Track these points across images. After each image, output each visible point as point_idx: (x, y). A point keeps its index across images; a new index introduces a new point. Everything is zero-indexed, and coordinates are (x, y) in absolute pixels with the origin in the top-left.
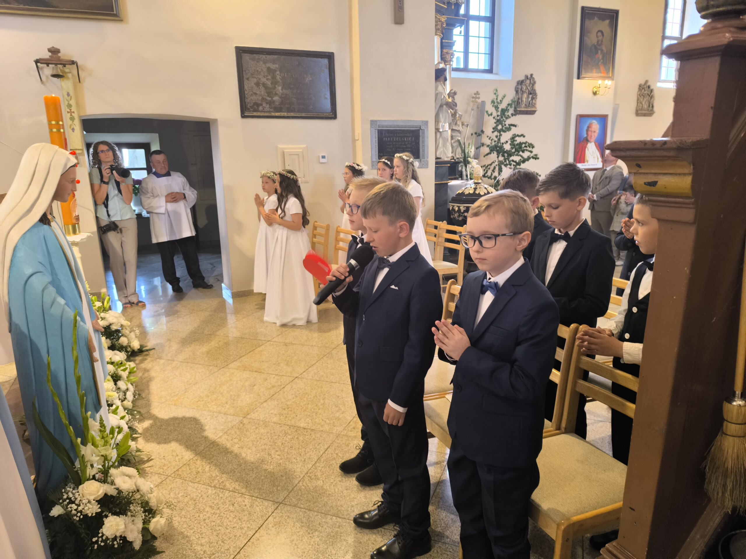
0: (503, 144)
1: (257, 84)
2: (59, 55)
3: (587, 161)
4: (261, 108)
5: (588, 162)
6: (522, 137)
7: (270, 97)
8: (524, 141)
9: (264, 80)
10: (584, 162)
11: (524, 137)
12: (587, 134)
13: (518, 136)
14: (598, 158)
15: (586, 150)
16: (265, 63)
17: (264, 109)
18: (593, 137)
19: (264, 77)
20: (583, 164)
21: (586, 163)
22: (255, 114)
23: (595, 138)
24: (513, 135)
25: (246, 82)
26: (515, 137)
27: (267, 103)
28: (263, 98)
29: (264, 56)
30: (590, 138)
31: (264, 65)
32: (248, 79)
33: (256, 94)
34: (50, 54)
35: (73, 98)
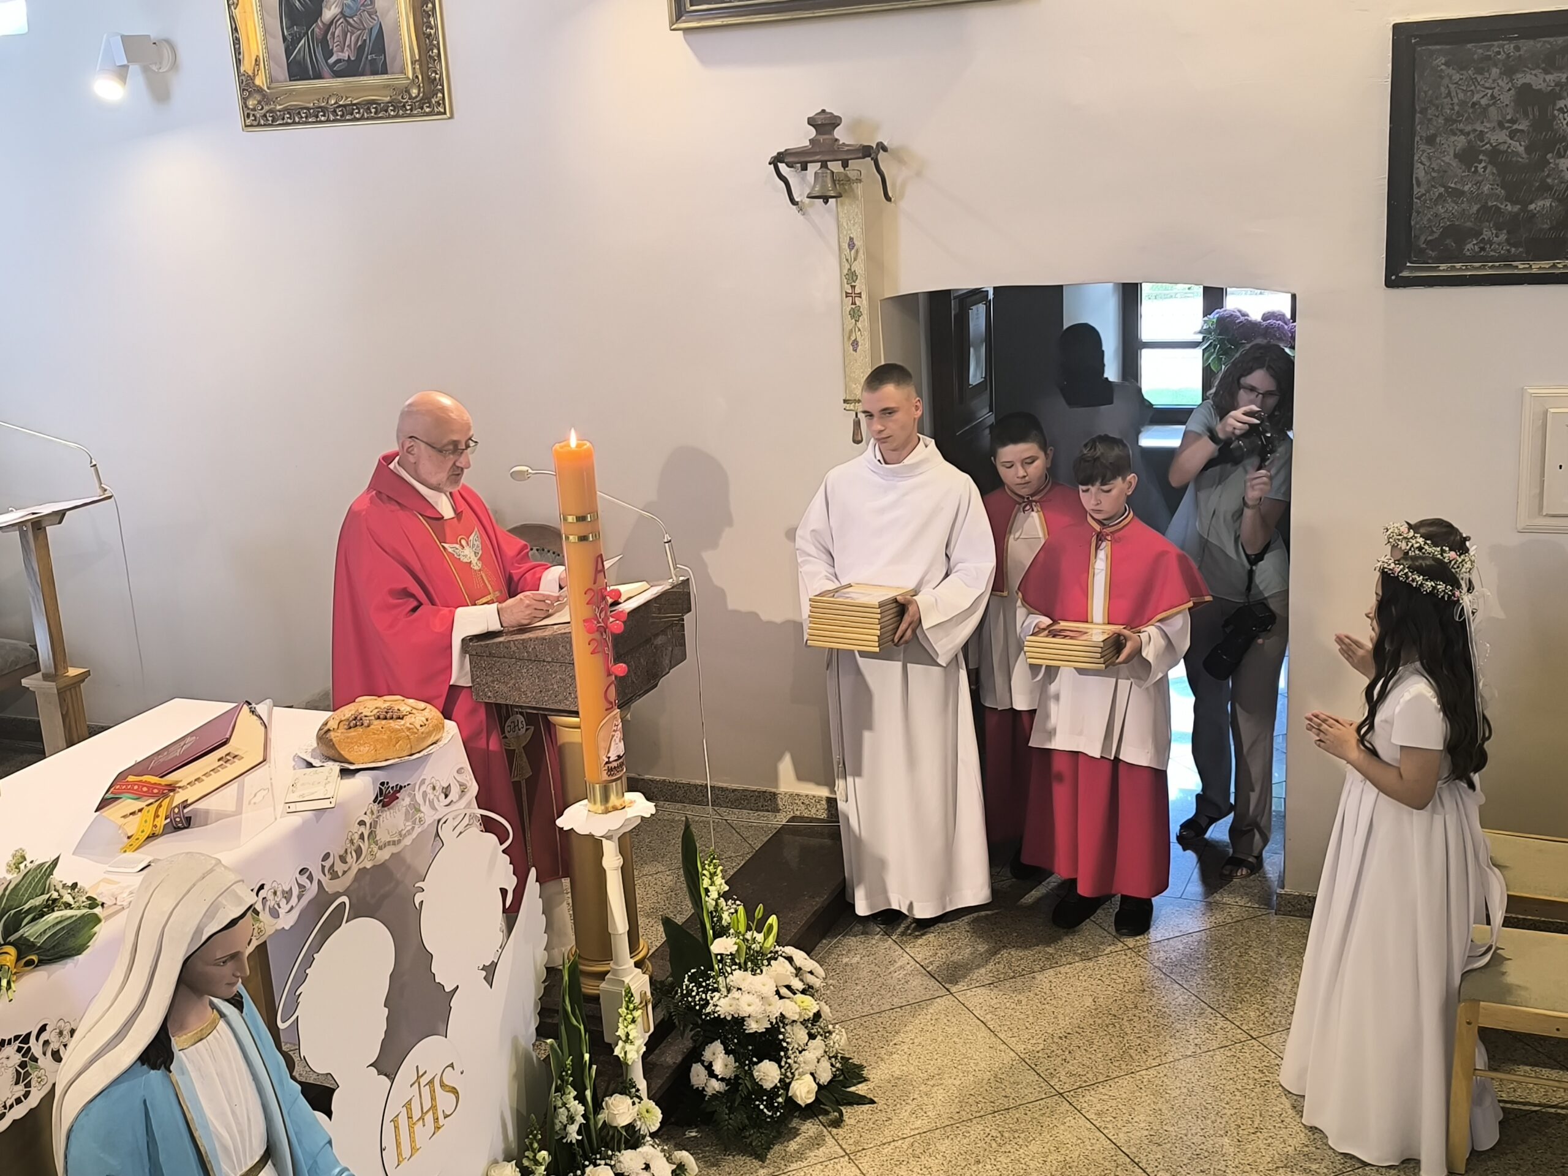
1: (1467, 157)
2: (836, 132)
4: (1470, 247)
7: (1513, 203)
9: (1499, 137)
16: (1509, 71)
17: (1482, 249)
19: (1501, 125)
22: (1444, 269)
25: (1422, 153)
27: (1499, 228)
28: (1484, 208)
29: (1510, 47)
31: (1503, 83)
32: (1430, 140)
33: (1457, 194)
35: (861, 255)
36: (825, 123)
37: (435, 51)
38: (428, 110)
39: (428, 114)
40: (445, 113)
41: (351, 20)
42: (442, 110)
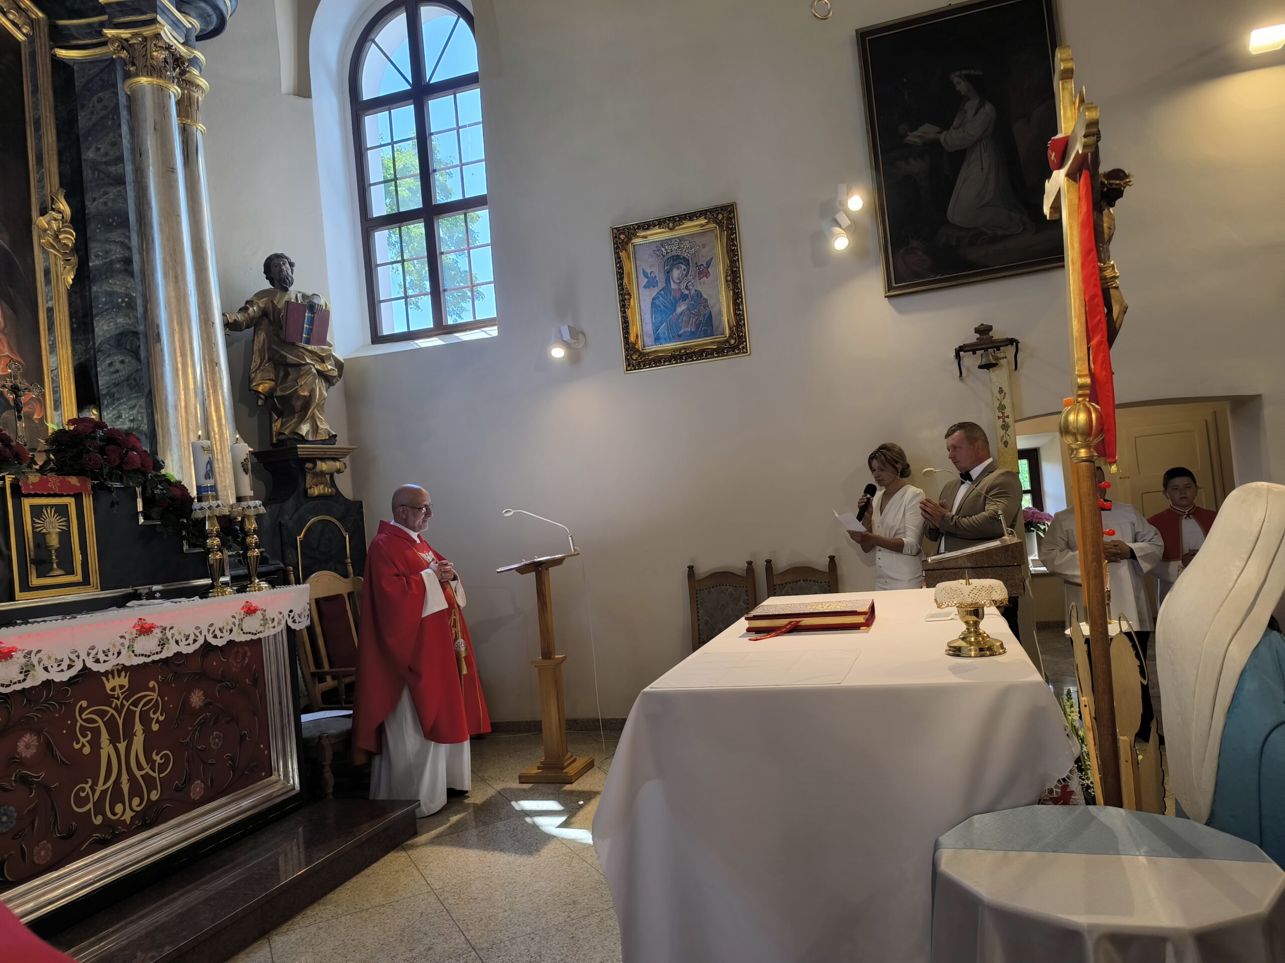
2: (991, 334)
34: (978, 336)
35: (1007, 396)
36: (983, 330)
37: (743, 322)
38: (737, 352)
39: (736, 354)
40: (747, 352)
41: (693, 312)
42: (745, 351)
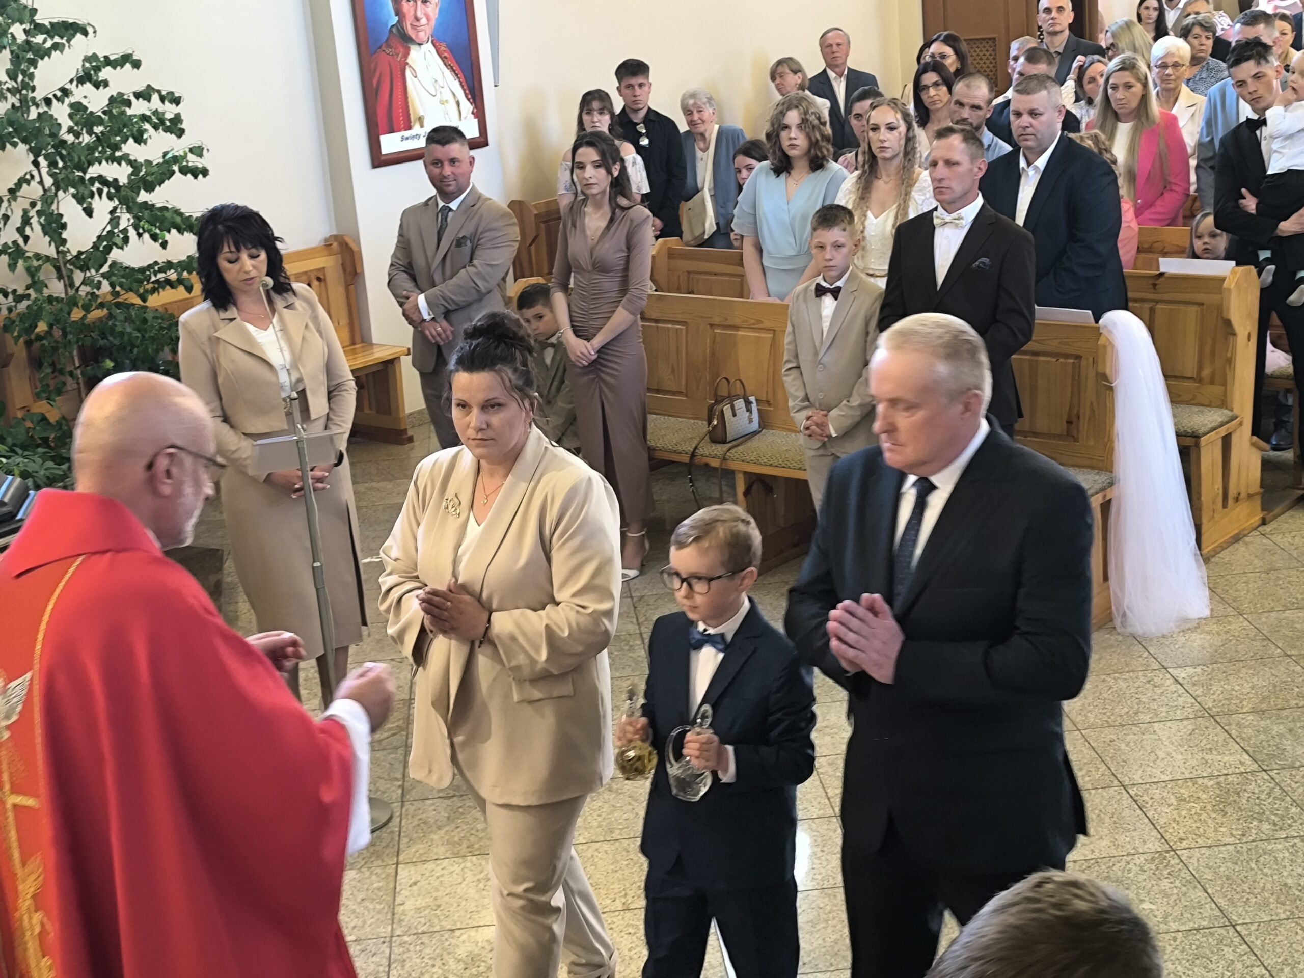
0: (48, 102)
3: (421, 120)
5: (422, 126)
6: (128, 66)
8: (140, 87)
10: (409, 127)
11: (137, 64)
12: (397, 14)
13: (108, 62)
14: (458, 104)
15: (408, 73)
18: (424, 21)
20: (407, 134)
21: (416, 129)
23: (433, 23)
24: (87, 59)
26: (98, 69)
30: (414, 27)
